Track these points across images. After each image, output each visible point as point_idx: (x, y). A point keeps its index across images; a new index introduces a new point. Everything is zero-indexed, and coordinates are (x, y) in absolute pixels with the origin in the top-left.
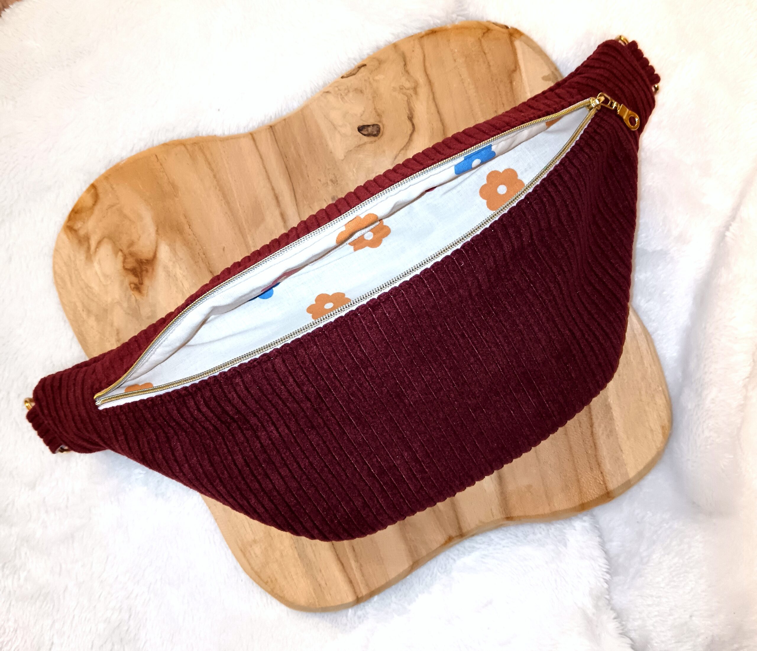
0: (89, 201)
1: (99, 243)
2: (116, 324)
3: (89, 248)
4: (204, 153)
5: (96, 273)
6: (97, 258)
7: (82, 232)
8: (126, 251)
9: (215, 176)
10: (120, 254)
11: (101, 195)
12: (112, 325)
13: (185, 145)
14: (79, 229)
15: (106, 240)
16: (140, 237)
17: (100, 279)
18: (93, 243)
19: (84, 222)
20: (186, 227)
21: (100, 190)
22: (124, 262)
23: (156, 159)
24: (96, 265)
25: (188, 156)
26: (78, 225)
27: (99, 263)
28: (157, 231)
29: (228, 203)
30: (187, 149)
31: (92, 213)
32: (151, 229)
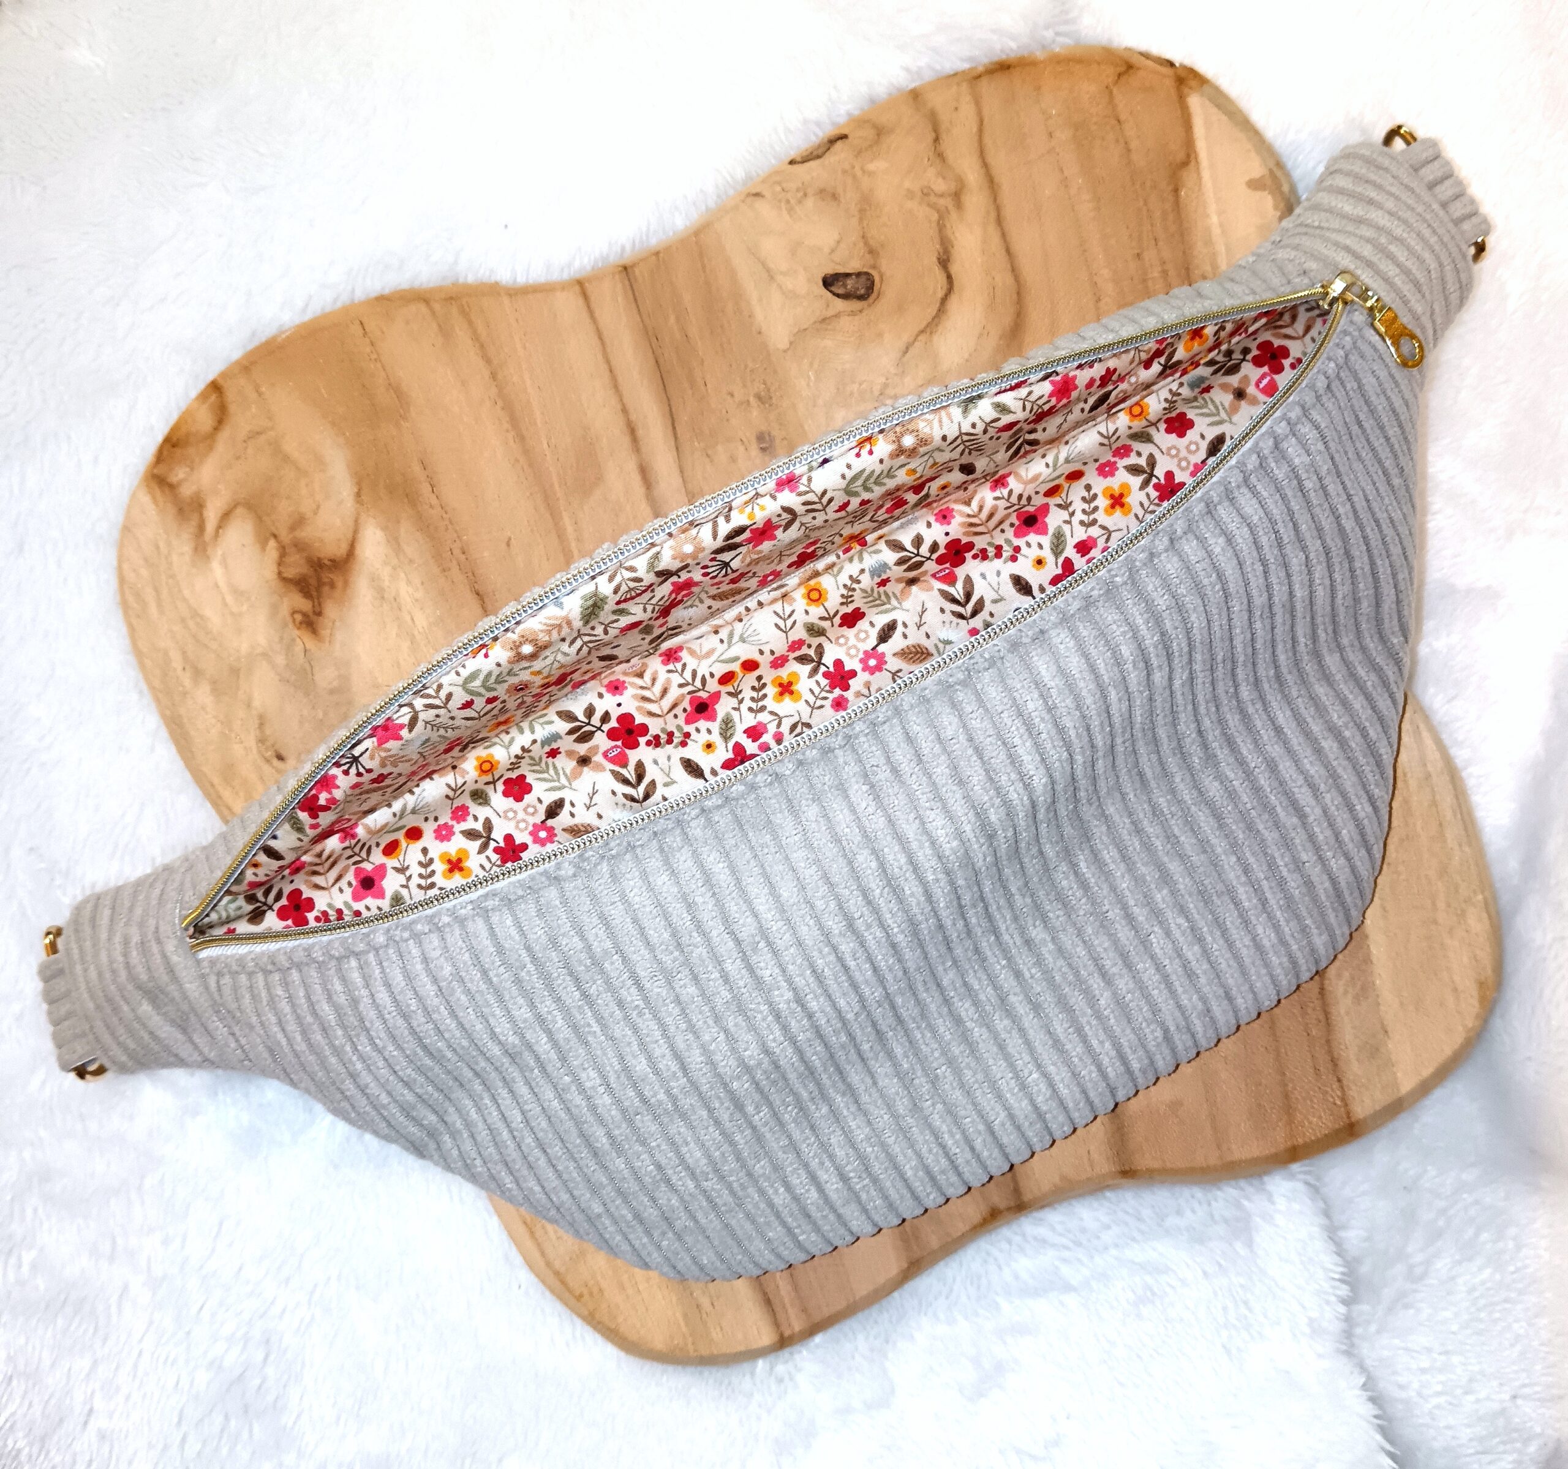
0: (205, 420)
1: (226, 517)
2: (257, 703)
3: (201, 528)
4: (470, 323)
5: (217, 586)
6: (220, 552)
7: (187, 491)
8: (285, 537)
9: (494, 376)
10: (272, 543)
11: (232, 408)
12: (249, 706)
13: (427, 301)
14: (180, 483)
15: (240, 511)
16: (318, 507)
17: (224, 599)
18: (212, 516)
19: (192, 469)
20: (425, 489)
21: (231, 395)
22: (280, 564)
23: (361, 331)
24: (216, 566)
25: (434, 326)
26: (179, 474)
27: (224, 563)
28: (358, 495)
29: (521, 438)
30: (433, 313)
31: (211, 448)
32: (345, 490)
